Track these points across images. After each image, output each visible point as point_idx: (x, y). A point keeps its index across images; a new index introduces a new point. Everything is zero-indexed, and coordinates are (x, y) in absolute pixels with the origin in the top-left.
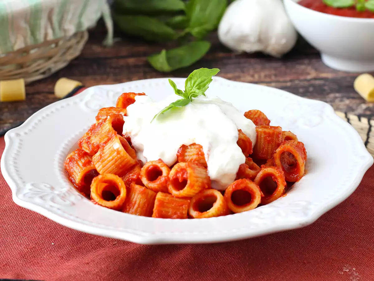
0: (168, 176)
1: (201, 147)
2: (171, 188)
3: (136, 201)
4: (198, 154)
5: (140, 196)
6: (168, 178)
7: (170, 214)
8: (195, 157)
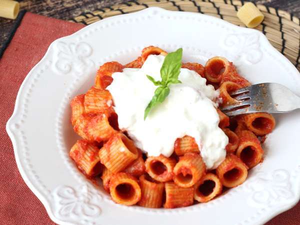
0: (172, 172)
1: (193, 139)
2: (176, 181)
3: (150, 197)
4: (192, 146)
5: (152, 192)
6: (174, 173)
7: (180, 203)
8: (189, 148)
